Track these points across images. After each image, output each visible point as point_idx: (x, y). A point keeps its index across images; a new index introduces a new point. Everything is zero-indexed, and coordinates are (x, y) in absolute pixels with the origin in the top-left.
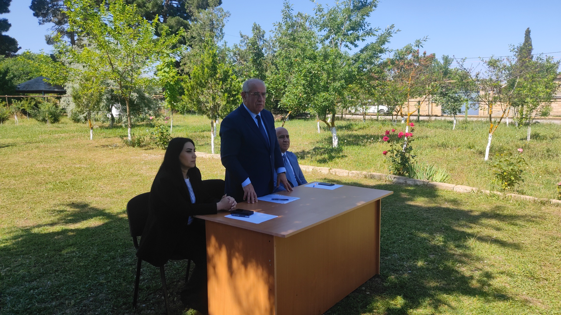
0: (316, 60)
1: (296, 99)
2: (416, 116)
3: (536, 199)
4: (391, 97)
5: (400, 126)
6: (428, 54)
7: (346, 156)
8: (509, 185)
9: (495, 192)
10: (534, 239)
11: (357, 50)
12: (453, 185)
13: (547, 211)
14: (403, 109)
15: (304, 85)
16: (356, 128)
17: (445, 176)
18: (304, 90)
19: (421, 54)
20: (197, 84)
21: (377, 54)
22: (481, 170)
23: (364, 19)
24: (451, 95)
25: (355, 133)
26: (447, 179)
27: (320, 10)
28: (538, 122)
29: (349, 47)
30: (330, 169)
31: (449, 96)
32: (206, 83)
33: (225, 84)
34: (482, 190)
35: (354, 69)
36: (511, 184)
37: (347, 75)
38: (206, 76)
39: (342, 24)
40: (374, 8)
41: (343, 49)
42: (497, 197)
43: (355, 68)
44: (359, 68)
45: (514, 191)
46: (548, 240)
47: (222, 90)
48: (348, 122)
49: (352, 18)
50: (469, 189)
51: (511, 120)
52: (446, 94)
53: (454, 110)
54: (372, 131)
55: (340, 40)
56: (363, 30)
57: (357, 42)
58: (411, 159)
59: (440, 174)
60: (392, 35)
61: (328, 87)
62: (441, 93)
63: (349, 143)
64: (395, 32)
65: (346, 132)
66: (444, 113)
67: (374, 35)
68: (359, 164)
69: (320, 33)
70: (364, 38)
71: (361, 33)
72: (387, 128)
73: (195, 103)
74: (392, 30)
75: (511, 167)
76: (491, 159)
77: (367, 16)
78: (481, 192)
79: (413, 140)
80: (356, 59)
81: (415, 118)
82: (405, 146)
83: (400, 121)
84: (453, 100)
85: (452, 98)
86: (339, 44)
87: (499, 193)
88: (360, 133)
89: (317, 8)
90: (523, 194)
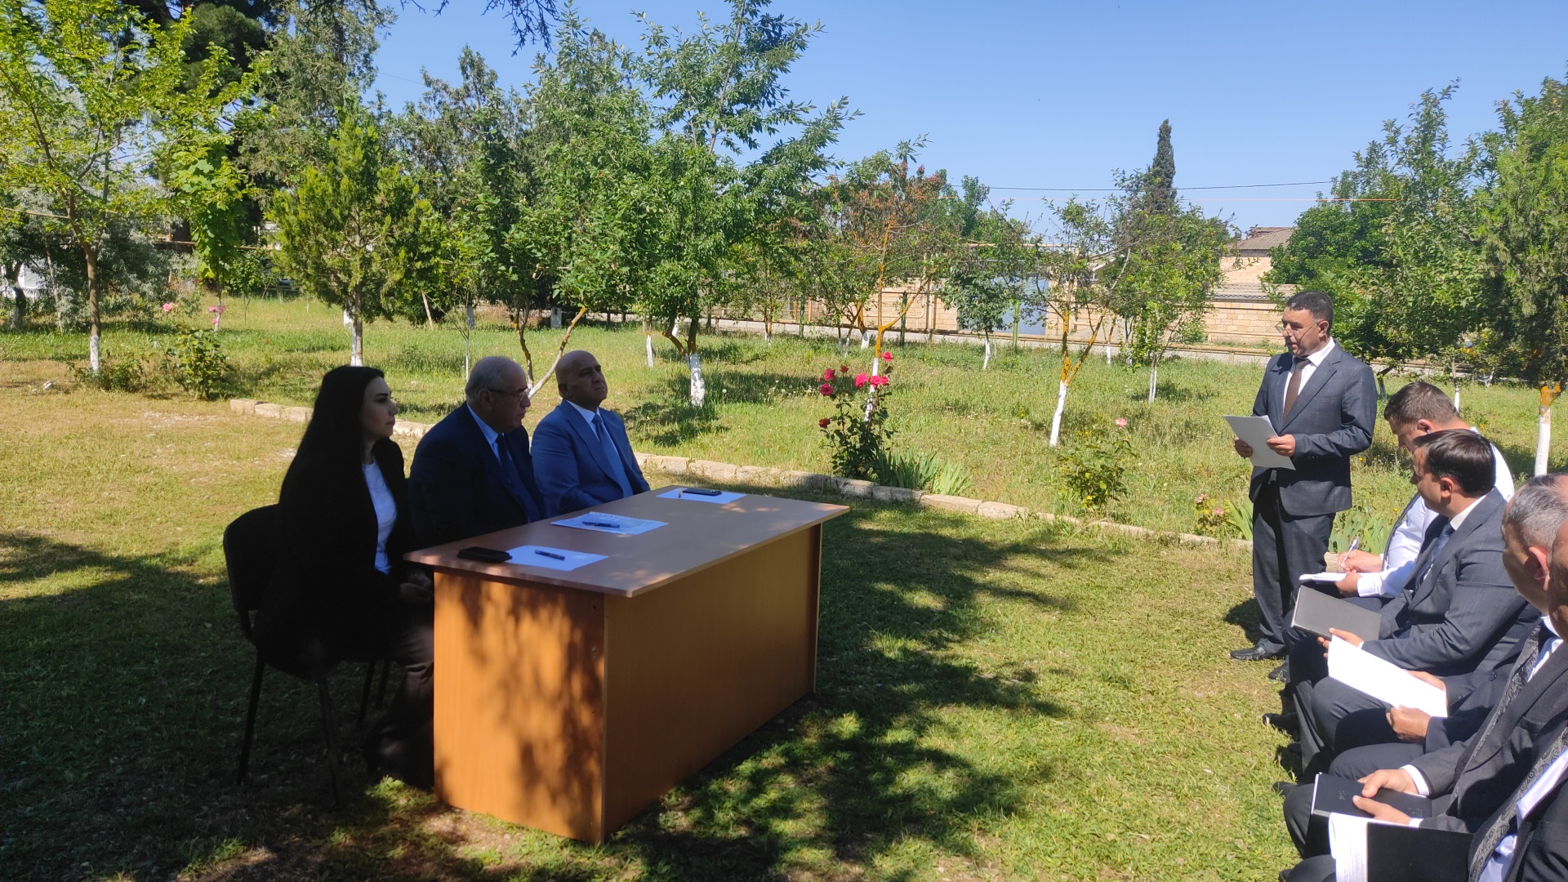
0: (650, 175)
1: (603, 276)
2: (897, 330)
3: (1151, 532)
4: (836, 279)
5: (857, 355)
6: (929, 174)
7: (727, 429)
8: (1095, 501)
9: (1066, 518)
10: (1138, 615)
11: (756, 156)
12: (977, 502)
13: (1171, 559)
14: (865, 313)
15: (622, 242)
16: (749, 355)
17: (960, 481)
18: (623, 254)
19: (912, 173)
20: (318, 218)
21: (806, 170)
22: (1039, 467)
23: (775, 76)
24: (979, 282)
25: (744, 369)
26: (963, 487)
27: (658, 41)
28: (1179, 358)
29: (736, 147)
30: (690, 461)
31: (976, 285)
32: (344, 218)
33: (401, 223)
34: (1039, 514)
35: (747, 202)
36: (1100, 499)
37: (729, 219)
38: (345, 197)
39: (718, 84)
40: (798, 51)
41: (720, 150)
42: (1069, 529)
43: (750, 202)
44: (761, 203)
45: (1105, 515)
46: (1165, 618)
47: (392, 241)
48: (728, 341)
49: (742, 69)
50: (1010, 510)
51: (1116, 351)
52: (969, 281)
53: (985, 320)
54: (789, 366)
55: (712, 124)
56: (770, 104)
57: (754, 135)
58: (884, 437)
59: (949, 476)
60: (842, 122)
61: (680, 249)
62: (958, 276)
63: (733, 397)
64: (849, 115)
65: (723, 367)
66: (964, 327)
67: (798, 120)
68: (760, 450)
69: (658, 102)
70: (773, 126)
71: (765, 112)
72: (825, 360)
73: (310, 271)
74: (843, 111)
75: (1102, 461)
76: (1063, 443)
77: (782, 70)
78: (1036, 518)
79: (890, 394)
80: (752, 179)
81: (894, 335)
82: (869, 408)
83: (857, 343)
84: (984, 296)
85: (982, 289)
86: (708, 136)
87: (1073, 520)
88: (757, 369)
89: (650, 34)
90: (1124, 522)
